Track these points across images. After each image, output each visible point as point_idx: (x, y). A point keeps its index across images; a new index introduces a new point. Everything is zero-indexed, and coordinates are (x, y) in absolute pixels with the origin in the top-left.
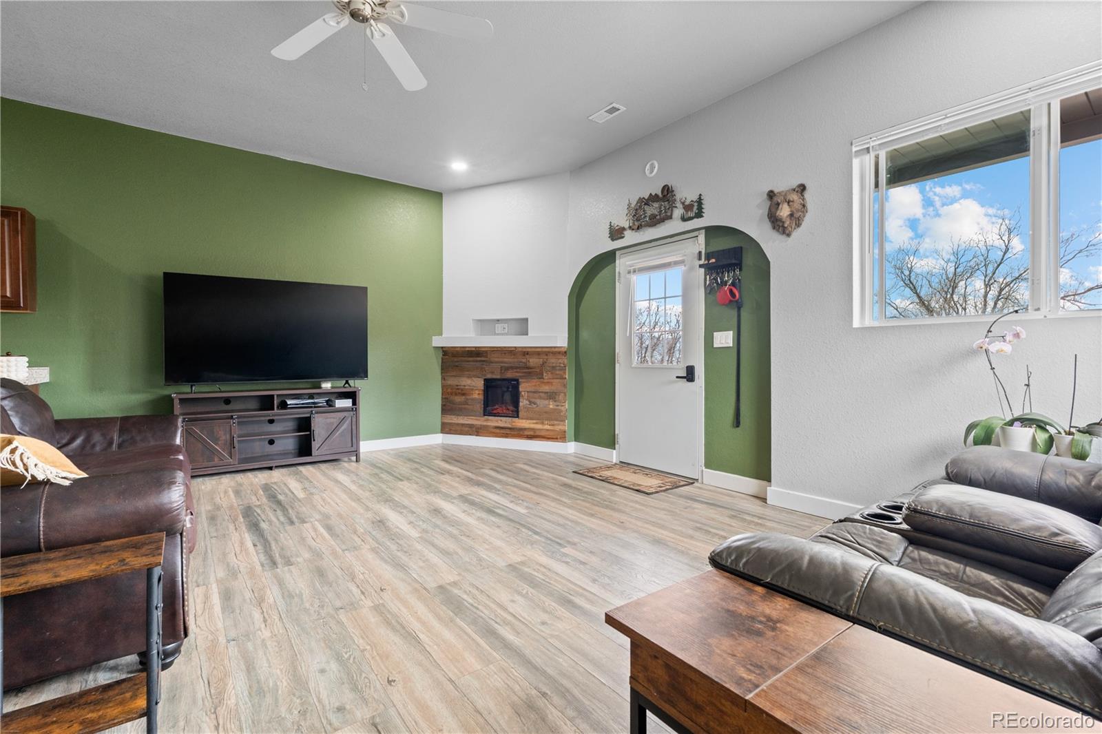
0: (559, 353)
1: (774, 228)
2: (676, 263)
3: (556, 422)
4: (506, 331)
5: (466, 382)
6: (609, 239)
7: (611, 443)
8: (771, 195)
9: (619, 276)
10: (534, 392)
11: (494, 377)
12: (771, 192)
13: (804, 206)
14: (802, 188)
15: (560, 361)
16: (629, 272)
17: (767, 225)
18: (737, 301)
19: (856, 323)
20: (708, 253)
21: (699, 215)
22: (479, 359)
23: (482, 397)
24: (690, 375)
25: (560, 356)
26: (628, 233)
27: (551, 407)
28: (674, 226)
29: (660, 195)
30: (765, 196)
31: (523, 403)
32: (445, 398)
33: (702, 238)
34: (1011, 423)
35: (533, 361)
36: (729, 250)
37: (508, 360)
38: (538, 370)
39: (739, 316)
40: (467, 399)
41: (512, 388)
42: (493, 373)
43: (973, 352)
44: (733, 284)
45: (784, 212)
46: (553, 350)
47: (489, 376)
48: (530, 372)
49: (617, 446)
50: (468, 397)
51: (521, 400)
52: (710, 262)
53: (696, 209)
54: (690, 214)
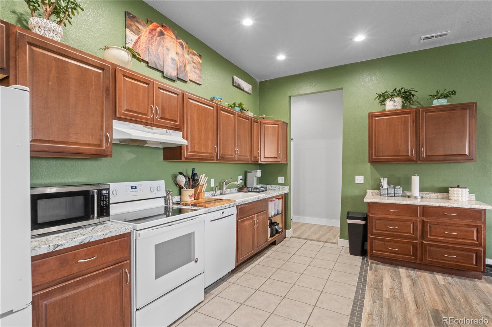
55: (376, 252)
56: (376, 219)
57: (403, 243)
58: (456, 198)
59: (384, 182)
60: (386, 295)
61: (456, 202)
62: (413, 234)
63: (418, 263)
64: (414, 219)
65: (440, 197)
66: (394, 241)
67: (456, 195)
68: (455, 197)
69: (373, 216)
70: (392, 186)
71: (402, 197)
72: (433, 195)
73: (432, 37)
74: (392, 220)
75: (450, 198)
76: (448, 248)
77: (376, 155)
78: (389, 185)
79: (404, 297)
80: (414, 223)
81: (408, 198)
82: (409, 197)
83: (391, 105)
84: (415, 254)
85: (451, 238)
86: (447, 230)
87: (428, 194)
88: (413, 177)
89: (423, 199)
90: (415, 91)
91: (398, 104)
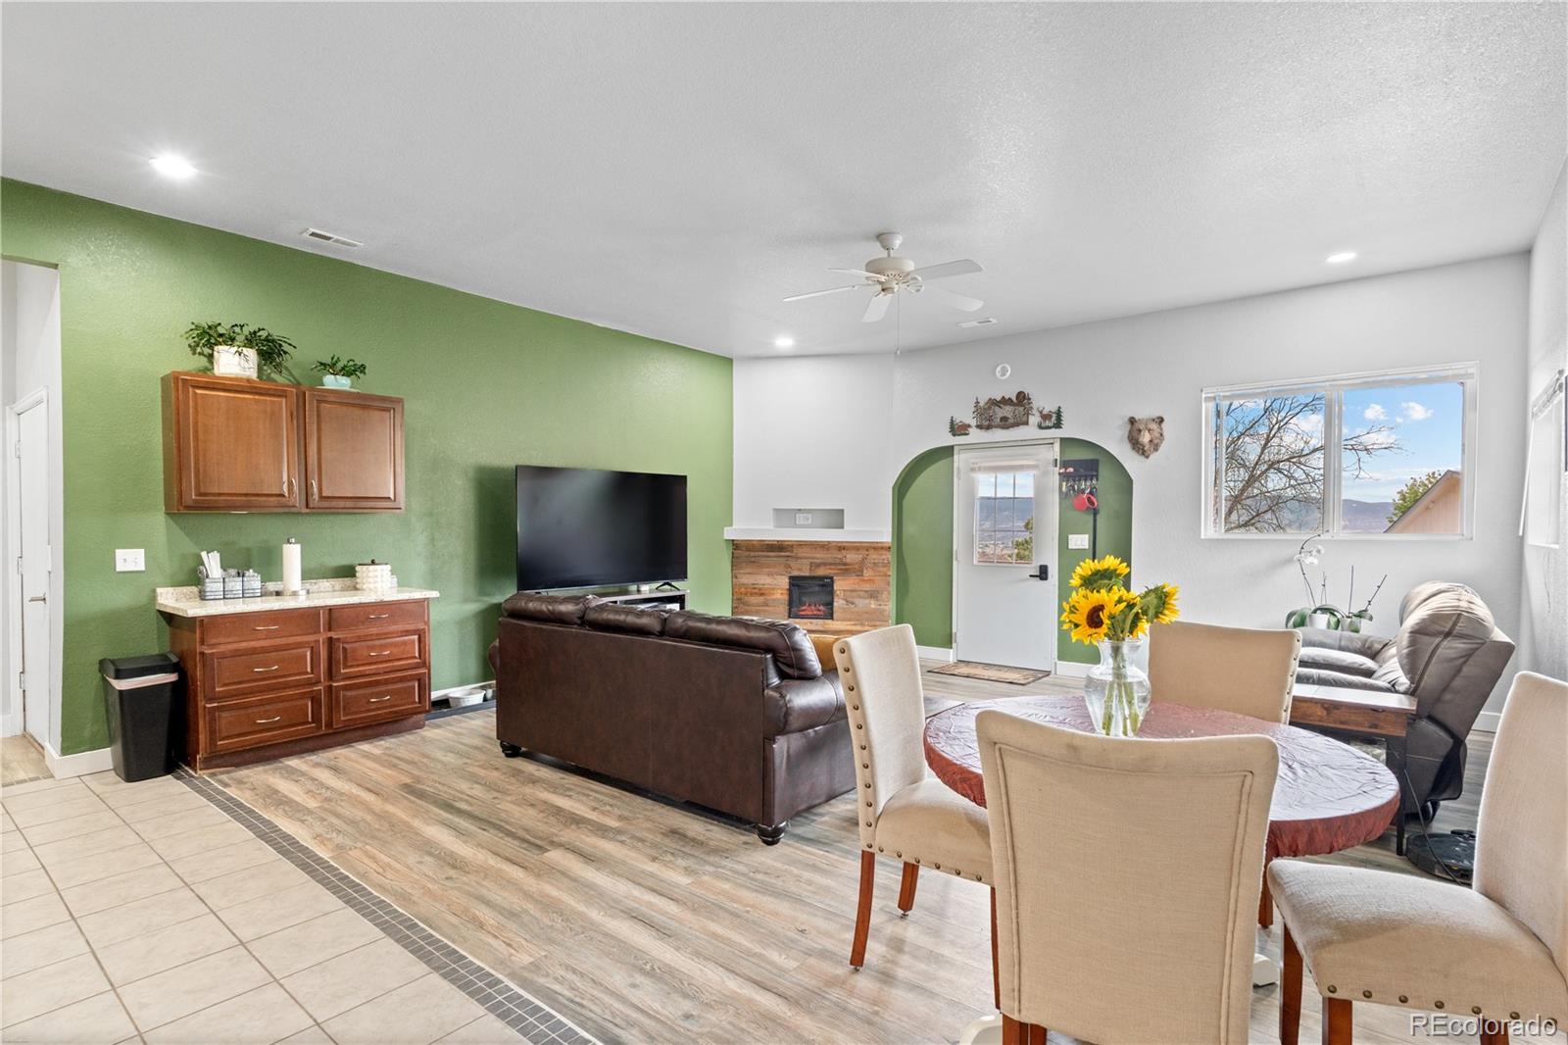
0: (882, 548)
1: (1134, 449)
2: (1029, 467)
3: (878, 623)
4: (810, 522)
5: (763, 580)
6: (950, 434)
7: (948, 641)
8: (1132, 421)
9: (959, 473)
10: (852, 591)
11: (802, 574)
12: (1133, 418)
13: (1161, 435)
14: (1161, 420)
15: (883, 557)
16: (973, 470)
17: (1127, 446)
18: (1094, 509)
19: (1203, 537)
20: (1064, 461)
21: (1058, 425)
22: (783, 554)
23: (786, 597)
24: (1043, 574)
25: (883, 552)
26: (973, 431)
27: (873, 606)
28: (1030, 432)
29: (1014, 399)
30: (1126, 419)
31: (838, 603)
32: (738, 599)
33: (1057, 446)
34: (1315, 612)
35: (851, 557)
36: (1086, 461)
37: (820, 556)
38: (856, 567)
39: (1095, 521)
40: (768, 600)
41: (826, 585)
42: (799, 570)
43: (1289, 561)
44: (1091, 493)
45: (1145, 438)
46: (876, 545)
47: (796, 573)
48: (846, 570)
49: (954, 645)
50: (768, 598)
51: (836, 599)
52: (1068, 471)
53: (1055, 419)
54: (1048, 423)
55: (226, 742)
56: (223, 656)
57: (291, 698)
58: (372, 586)
59: (212, 563)
60: (312, 804)
61: (372, 593)
62: (312, 673)
63: (324, 735)
64: (312, 638)
65: (337, 587)
66: (270, 701)
67: (371, 580)
68: (370, 583)
69: (214, 651)
70: (233, 572)
71: (261, 596)
72: (325, 584)
73: (329, 238)
74: (264, 650)
75: (358, 586)
76: (377, 683)
77: (199, 489)
78: (225, 570)
79: (343, 793)
80: (312, 648)
81: (275, 597)
82: (278, 594)
83: (234, 363)
84: (316, 719)
85: (381, 662)
86: (372, 648)
87: (315, 583)
88: (286, 547)
89: (311, 595)
90: (290, 345)
91: (252, 365)
